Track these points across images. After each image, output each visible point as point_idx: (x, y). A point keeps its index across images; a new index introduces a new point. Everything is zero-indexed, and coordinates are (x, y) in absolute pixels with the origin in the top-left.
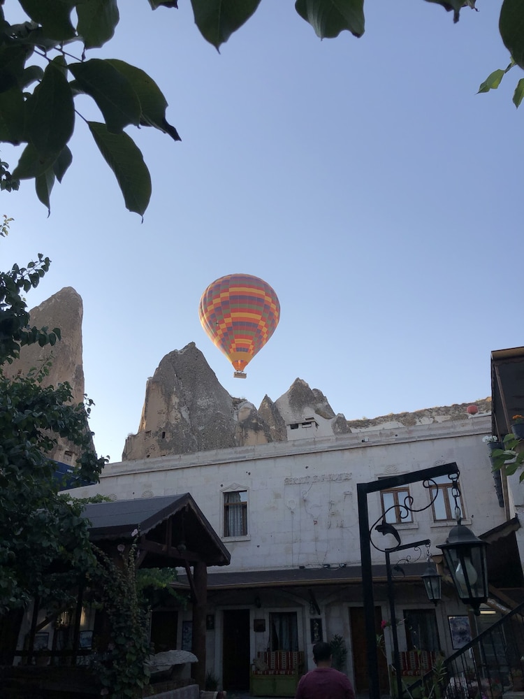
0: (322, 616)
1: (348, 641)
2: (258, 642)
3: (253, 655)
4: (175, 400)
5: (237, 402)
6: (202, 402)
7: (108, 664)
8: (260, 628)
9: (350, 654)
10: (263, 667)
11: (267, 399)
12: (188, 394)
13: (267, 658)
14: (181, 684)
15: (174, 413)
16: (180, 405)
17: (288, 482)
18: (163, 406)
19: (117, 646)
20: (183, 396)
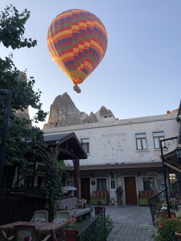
0: (115, 180)
1: (124, 188)
2: (93, 188)
3: (91, 192)
4: (60, 112)
5: (82, 113)
6: (70, 113)
7: (48, 187)
8: (93, 184)
9: (124, 192)
10: (95, 196)
11: (92, 113)
12: (65, 111)
13: (96, 193)
14: (71, 197)
15: (60, 117)
16: (62, 114)
17: (103, 135)
18: (56, 114)
19: (51, 181)
20: (63, 111)
